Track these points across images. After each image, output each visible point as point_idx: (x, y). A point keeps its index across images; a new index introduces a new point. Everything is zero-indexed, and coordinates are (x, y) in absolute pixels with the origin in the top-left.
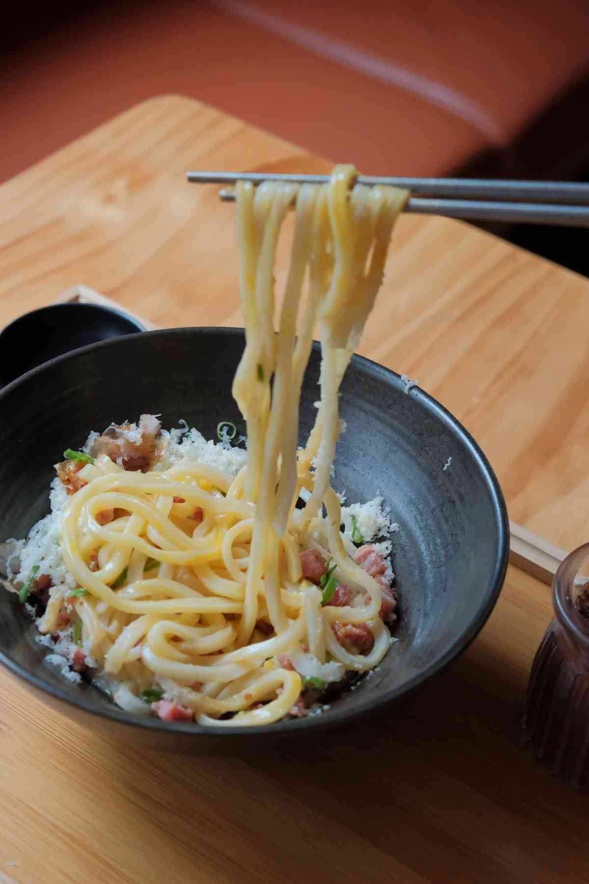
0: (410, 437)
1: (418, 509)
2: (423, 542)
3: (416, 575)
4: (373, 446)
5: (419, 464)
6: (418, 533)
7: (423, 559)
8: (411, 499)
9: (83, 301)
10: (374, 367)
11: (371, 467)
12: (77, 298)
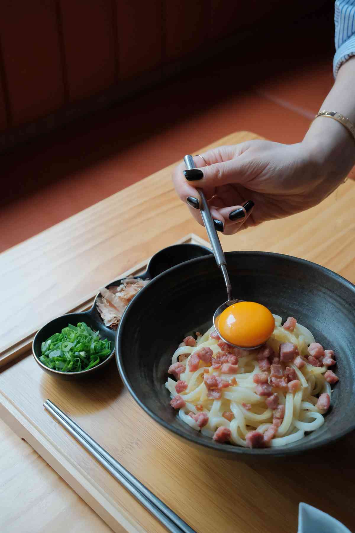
0: (345, 305)
1: (348, 341)
2: (351, 357)
3: (348, 373)
4: (327, 309)
5: (349, 319)
6: (349, 353)
7: (351, 365)
8: (345, 336)
9: (193, 242)
10: (328, 271)
11: (326, 319)
12: (190, 240)
